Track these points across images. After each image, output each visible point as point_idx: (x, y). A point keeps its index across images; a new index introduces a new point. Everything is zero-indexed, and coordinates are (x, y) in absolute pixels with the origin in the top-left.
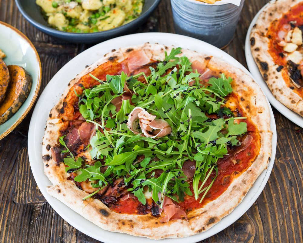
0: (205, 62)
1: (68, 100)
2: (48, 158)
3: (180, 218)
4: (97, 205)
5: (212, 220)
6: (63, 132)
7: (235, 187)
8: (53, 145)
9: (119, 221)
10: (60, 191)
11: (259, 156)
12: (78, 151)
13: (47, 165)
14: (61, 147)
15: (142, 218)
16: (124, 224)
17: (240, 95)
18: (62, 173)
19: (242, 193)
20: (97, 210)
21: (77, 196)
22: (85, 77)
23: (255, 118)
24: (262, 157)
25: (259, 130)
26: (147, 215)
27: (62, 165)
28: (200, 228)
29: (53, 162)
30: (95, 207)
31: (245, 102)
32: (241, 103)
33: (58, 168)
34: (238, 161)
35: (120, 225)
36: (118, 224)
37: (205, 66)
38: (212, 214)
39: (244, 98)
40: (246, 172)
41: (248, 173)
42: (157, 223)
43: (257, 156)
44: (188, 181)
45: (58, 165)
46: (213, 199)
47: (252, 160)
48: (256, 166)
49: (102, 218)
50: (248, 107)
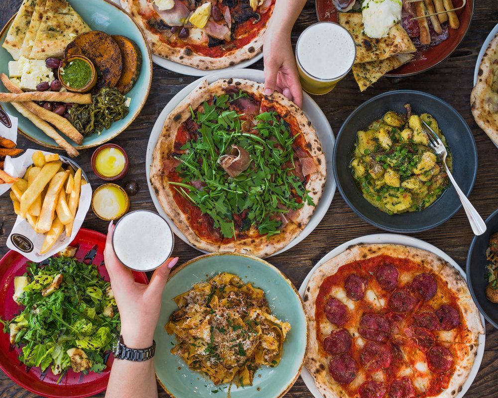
0: (297, 222)
1: (275, 103)
2: (230, 82)
3: (163, 169)
4: (185, 114)
5: (157, 191)
6: (252, 96)
7: (179, 214)
8: (240, 87)
9: (170, 128)
10: (200, 88)
11: (198, 239)
12: (234, 106)
13: (225, 81)
14: (238, 93)
15: (171, 144)
16: (167, 130)
17: (257, 241)
18: (217, 92)
19: (173, 218)
20: (181, 113)
21: (193, 100)
22: (295, 120)
23: (233, 246)
24: (197, 241)
25: (221, 246)
26: (173, 148)
27: (223, 93)
28: (153, 182)
29: (226, 85)
30: (183, 112)
31: (250, 243)
32: (250, 240)
33: (220, 89)
34: (201, 223)
35: (167, 128)
36: (168, 126)
37: (294, 221)
38: (161, 192)
39: (254, 243)
40: (188, 225)
41: (187, 227)
42: (163, 153)
43: (199, 237)
44: (191, 182)
45: (223, 90)
46: (174, 197)
47: (197, 232)
48: (191, 234)
49: (173, 115)
50: (245, 244)
